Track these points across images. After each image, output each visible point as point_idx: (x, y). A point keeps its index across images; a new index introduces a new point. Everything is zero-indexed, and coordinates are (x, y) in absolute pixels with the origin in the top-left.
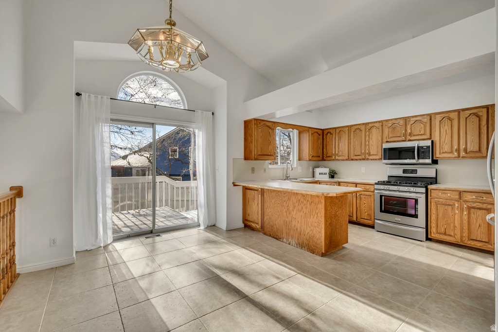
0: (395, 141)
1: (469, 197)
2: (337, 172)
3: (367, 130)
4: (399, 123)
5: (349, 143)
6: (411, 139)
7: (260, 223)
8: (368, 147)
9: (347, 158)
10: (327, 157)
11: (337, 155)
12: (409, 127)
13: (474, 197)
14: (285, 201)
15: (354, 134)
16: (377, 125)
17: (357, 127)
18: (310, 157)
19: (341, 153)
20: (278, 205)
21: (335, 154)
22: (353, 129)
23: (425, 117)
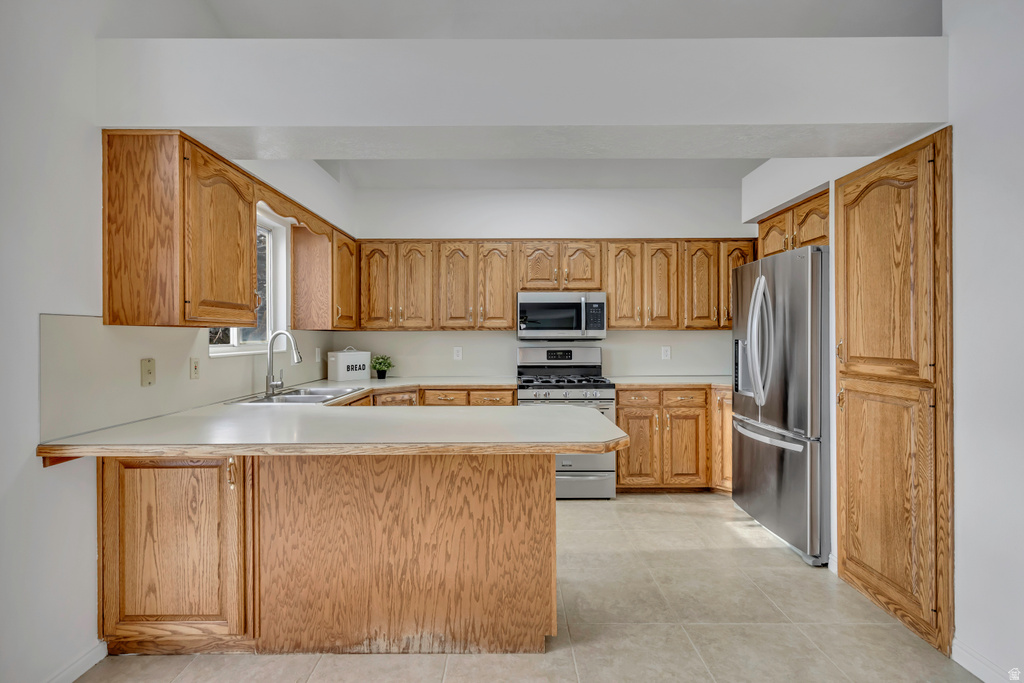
0: (539, 289)
1: (673, 399)
2: (392, 364)
3: (481, 256)
4: (548, 248)
5: (436, 285)
6: (570, 286)
7: (233, 613)
8: (482, 298)
9: (428, 323)
10: (370, 319)
11: (402, 315)
12: (565, 261)
13: (679, 398)
14: (379, 490)
15: (448, 263)
16: (503, 247)
17: (457, 245)
18: (336, 318)
19: (412, 309)
20: (345, 511)
21: (397, 315)
22: (446, 250)
23: (592, 244)
